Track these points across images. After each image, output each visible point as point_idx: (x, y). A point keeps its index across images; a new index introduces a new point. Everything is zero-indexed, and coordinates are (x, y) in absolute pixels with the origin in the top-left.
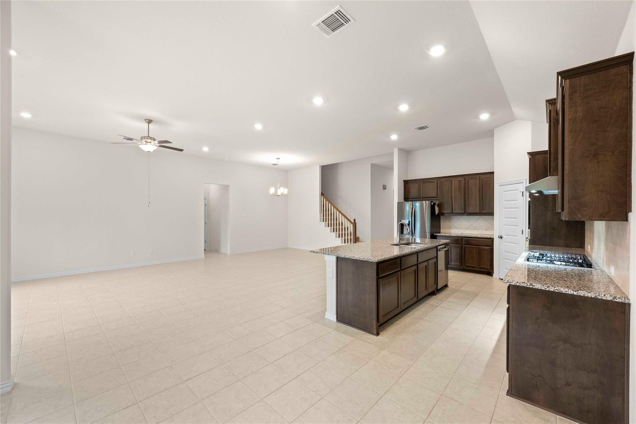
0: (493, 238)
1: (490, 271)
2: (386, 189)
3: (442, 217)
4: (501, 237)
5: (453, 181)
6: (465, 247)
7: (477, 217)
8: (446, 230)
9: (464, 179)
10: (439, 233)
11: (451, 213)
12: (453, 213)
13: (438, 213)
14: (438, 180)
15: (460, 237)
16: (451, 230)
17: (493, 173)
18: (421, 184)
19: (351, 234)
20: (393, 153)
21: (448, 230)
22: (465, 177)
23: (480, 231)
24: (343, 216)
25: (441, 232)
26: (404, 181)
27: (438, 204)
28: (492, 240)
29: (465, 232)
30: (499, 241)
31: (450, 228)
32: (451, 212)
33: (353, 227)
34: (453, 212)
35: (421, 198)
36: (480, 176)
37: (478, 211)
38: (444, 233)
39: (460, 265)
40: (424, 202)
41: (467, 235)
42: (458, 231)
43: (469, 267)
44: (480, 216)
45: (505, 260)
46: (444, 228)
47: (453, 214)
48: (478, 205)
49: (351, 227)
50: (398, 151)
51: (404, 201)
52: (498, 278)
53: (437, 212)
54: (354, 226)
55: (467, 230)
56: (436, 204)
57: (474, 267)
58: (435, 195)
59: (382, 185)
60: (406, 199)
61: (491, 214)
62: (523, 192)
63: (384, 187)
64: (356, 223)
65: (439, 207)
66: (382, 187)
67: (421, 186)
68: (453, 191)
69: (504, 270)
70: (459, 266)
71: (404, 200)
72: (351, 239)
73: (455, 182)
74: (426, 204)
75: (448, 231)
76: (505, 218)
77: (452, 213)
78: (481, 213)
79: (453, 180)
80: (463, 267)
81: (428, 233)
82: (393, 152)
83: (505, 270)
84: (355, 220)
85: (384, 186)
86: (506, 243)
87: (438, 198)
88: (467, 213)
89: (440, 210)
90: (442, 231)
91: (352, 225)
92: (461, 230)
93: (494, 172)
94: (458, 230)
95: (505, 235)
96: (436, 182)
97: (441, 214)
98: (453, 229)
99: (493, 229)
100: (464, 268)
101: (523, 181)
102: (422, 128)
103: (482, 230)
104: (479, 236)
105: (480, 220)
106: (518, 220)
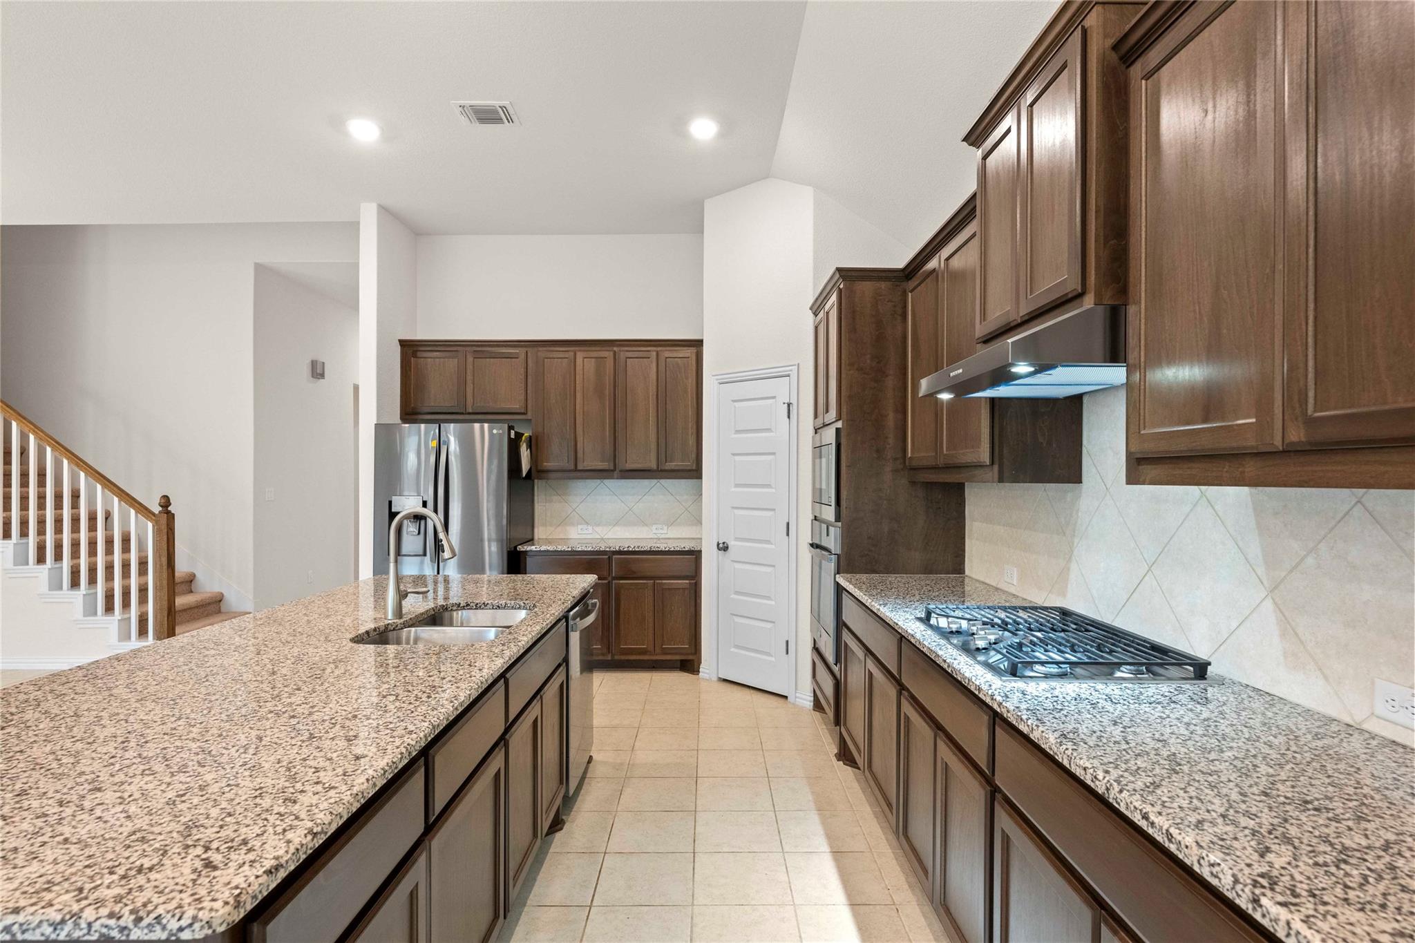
0: (700, 552)
1: (690, 657)
2: (322, 376)
3: (538, 484)
4: (724, 548)
5: (578, 360)
6: (619, 587)
7: (646, 482)
8: (552, 529)
9: (612, 353)
10: (531, 541)
11: (570, 471)
12: (577, 472)
13: (530, 469)
14: (529, 349)
15: (604, 553)
16: (568, 528)
17: (698, 344)
18: (470, 359)
19: (143, 564)
20: (353, 227)
21: (559, 529)
22: (615, 349)
23: (654, 527)
24: (98, 481)
25: (536, 537)
26: (403, 343)
27: (530, 437)
28: (695, 556)
29: (610, 535)
30: (718, 557)
31: (565, 522)
32: (572, 467)
33: (157, 532)
34: (580, 467)
35: (469, 413)
36: (659, 349)
37: (653, 465)
38: (549, 542)
39: (605, 651)
40: (477, 426)
41: (625, 546)
42: (590, 531)
43: (631, 652)
44: (655, 481)
45: (737, 620)
46: (545, 525)
47: (579, 474)
48: (653, 446)
49: (145, 533)
50: (379, 213)
51: (400, 422)
52: (715, 679)
53: (525, 466)
54: (164, 528)
55: (617, 528)
56: (523, 438)
57: (644, 652)
58: (516, 406)
59: (308, 361)
60: (410, 414)
61: (694, 472)
62: (789, 405)
63: (317, 371)
64: (170, 517)
65: (533, 448)
66: (306, 370)
67: (470, 367)
68: (579, 395)
69: (732, 650)
70: (603, 655)
71: (401, 418)
72: (143, 590)
73: (585, 364)
74: (485, 435)
75: (557, 534)
76: (737, 486)
77: (576, 470)
78: (662, 471)
79: (580, 356)
80: (613, 655)
81: (489, 541)
82: (358, 223)
83: (736, 650)
84: (166, 502)
85: (314, 364)
86: (738, 566)
87: (529, 416)
88: (621, 471)
89: (534, 459)
90: (540, 533)
91: (150, 525)
92: (598, 529)
93: (701, 341)
94: (590, 528)
95: (737, 539)
96: (523, 356)
97: (537, 472)
98: (572, 524)
99: (698, 522)
100: (616, 657)
101: (791, 370)
102: (487, 116)
103: (660, 526)
104: (658, 545)
105: (653, 495)
106: (774, 490)
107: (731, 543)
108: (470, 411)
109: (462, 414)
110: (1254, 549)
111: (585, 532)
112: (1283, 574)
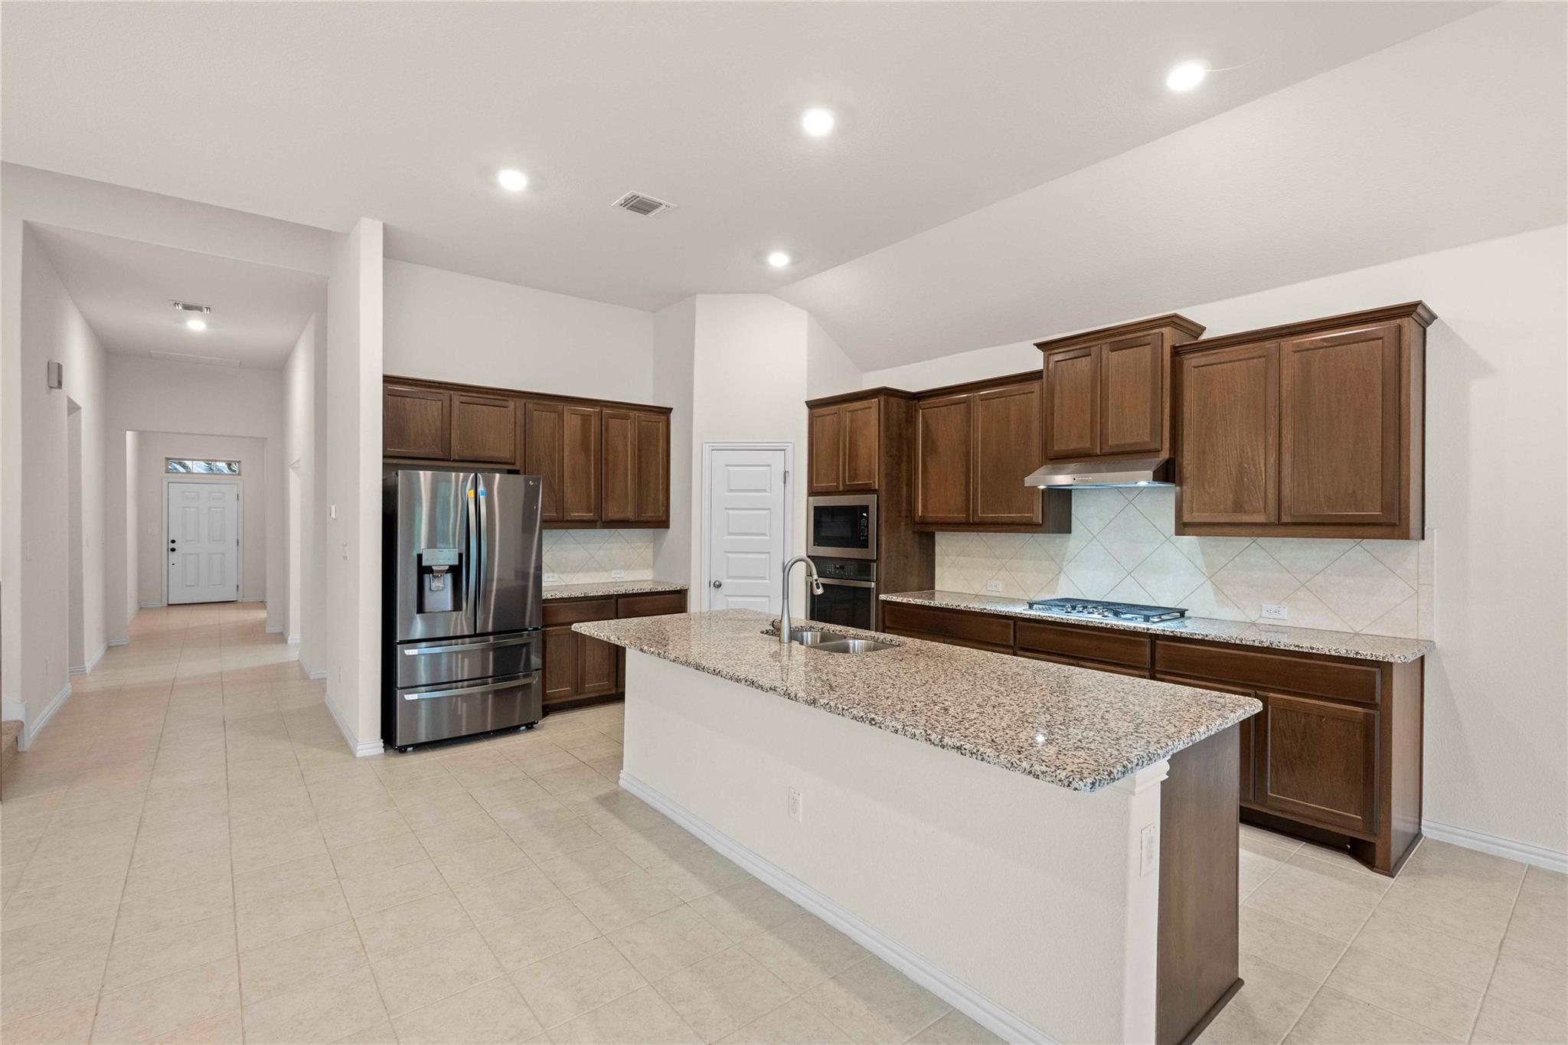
0: (684, 591)
4: (716, 585)
5: (566, 414)
9: (598, 412)
12: (563, 522)
14: (519, 400)
17: (667, 411)
22: (600, 408)
23: (614, 572)
29: (575, 581)
30: (710, 593)
35: (454, 461)
36: (636, 412)
37: (630, 515)
40: (454, 474)
48: (631, 499)
55: (580, 575)
58: (508, 455)
59: (46, 362)
61: (661, 523)
62: (786, 472)
67: (455, 413)
68: (566, 448)
73: (572, 420)
76: (730, 534)
77: (563, 520)
78: (638, 521)
79: (566, 409)
86: (731, 599)
87: (517, 467)
88: (602, 521)
92: (564, 577)
94: (556, 575)
95: (730, 577)
96: (512, 406)
101: (787, 446)
102: (641, 206)
103: (618, 571)
104: (617, 589)
105: (613, 543)
106: (768, 538)
107: (725, 581)
108: (457, 458)
109: (447, 460)
110: (1200, 561)
111: (551, 579)
112: (1216, 570)
